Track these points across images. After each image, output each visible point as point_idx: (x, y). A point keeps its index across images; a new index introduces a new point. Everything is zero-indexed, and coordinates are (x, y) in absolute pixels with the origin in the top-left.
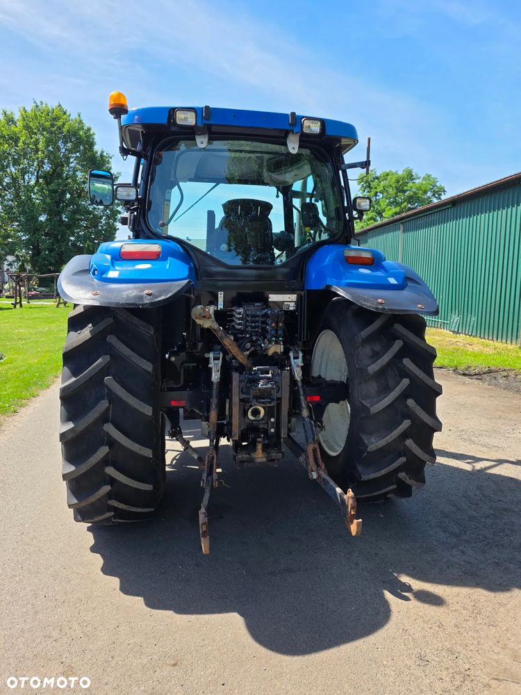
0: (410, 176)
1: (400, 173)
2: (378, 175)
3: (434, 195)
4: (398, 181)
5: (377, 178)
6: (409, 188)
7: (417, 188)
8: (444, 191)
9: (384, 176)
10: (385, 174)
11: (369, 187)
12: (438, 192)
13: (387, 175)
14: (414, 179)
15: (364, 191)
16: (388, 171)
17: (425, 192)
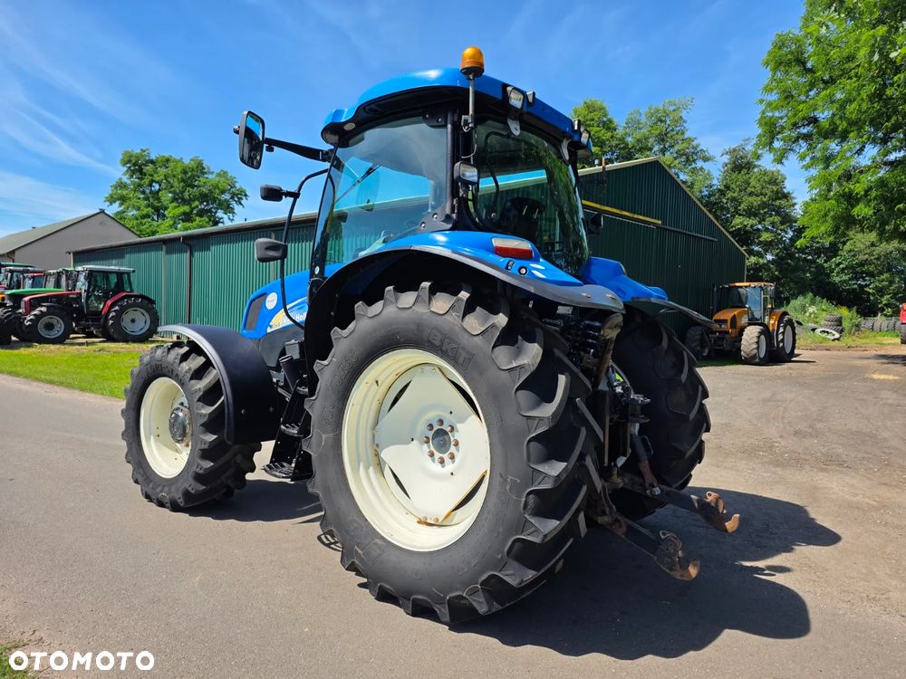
0: (200, 169)
1: (187, 161)
2: (153, 157)
3: (232, 198)
4: (185, 172)
5: (152, 162)
6: (201, 183)
7: (212, 185)
8: (246, 195)
9: (162, 161)
10: (164, 159)
11: (141, 171)
12: (237, 195)
13: (168, 160)
14: (206, 173)
15: (132, 177)
16: (167, 155)
17: (223, 192)
